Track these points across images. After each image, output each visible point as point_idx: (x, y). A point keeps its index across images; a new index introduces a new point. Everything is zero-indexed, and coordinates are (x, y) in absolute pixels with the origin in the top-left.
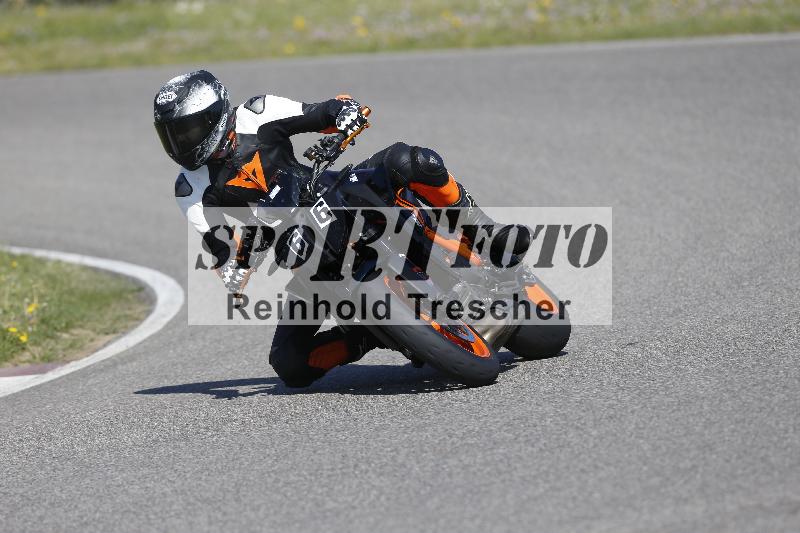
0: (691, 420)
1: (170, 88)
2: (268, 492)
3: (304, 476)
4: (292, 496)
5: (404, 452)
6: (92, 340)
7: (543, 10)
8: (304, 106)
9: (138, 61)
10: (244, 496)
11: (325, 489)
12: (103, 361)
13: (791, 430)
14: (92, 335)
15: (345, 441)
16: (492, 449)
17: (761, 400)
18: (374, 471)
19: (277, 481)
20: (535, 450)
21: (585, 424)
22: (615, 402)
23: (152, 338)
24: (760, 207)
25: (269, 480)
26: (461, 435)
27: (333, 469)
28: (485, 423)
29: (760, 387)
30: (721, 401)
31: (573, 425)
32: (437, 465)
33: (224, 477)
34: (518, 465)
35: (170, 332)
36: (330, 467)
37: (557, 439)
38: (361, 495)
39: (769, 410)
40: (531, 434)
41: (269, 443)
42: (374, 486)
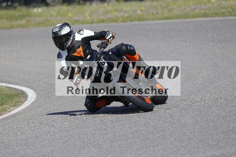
0: (186, 131)
1: (57, 27)
2: (61, 153)
3: (72, 148)
4: (68, 154)
5: (101, 141)
6: (9, 108)
7: (142, 11)
8: (95, 33)
9: (22, 26)
10: (54, 154)
11: (78, 152)
12: (12, 114)
13: (215, 134)
14: (9, 107)
15: (84, 138)
16: (127, 140)
17: (206, 125)
18: (92, 147)
19: (64, 149)
20: (140, 140)
21: (155, 132)
22: (163, 126)
23: (26, 108)
24: (206, 69)
25: (61, 149)
26: (118, 136)
27: (80, 146)
28: (125, 132)
29: (206, 122)
30: (195, 126)
31: (151, 133)
32: (111, 145)
33: (48, 149)
34: (135, 145)
35: (32, 106)
36: (79, 145)
37: (147, 137)
38: (89, 154)
39: (209, 128)
40: (139, 135)
41: (61, 138)
42: (92, 151)
